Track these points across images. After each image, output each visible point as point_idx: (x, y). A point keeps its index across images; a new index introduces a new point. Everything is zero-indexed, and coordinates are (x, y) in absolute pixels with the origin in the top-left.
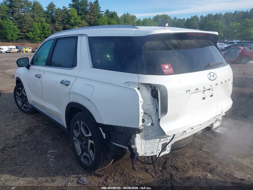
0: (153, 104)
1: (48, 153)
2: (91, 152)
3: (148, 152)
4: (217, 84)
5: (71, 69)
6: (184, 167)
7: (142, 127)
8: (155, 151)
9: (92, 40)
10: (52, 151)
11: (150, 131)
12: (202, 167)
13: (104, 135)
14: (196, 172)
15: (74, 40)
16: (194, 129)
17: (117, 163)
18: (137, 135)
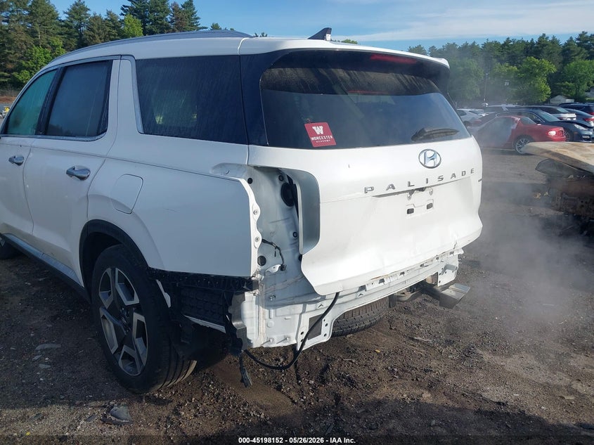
0: (286, 219)
1: (37, 351)
2: (139, 342)
3: (275, 337)
4: (441, 178)
5: (93, 138)
6: (369, 377)
7: (258, 276)
8: (293, 335)
9: (144, 68)
10: (47, 346)
11: (279, 286)
12: (411, 378)
13: (167, 297)
14: (396, 388)
15: (105, 68)
16: (386, 282)
17: (207, 371)
18: (247, 294)
